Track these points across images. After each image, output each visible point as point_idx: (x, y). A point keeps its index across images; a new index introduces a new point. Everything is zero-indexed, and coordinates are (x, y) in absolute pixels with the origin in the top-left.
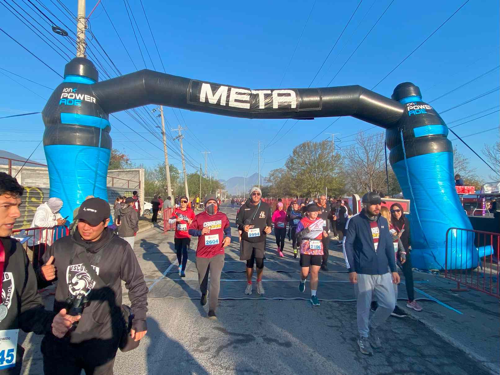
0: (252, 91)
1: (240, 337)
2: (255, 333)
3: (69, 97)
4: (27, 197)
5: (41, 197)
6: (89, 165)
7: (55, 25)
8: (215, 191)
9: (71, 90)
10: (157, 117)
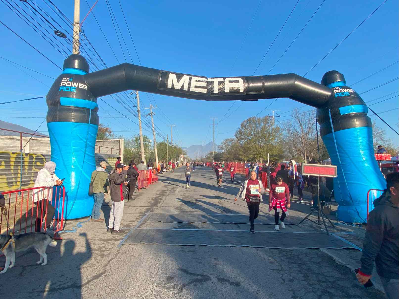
0: (208, 79)
1: (199, 277)
2: (211, 274)
3: (67, 85)
4: (33, 162)
5: (44, 162)
6: (81, 138)
7: (57, 29)
8: (179, 156)
9: (68, 80)
10: (134, 98)
